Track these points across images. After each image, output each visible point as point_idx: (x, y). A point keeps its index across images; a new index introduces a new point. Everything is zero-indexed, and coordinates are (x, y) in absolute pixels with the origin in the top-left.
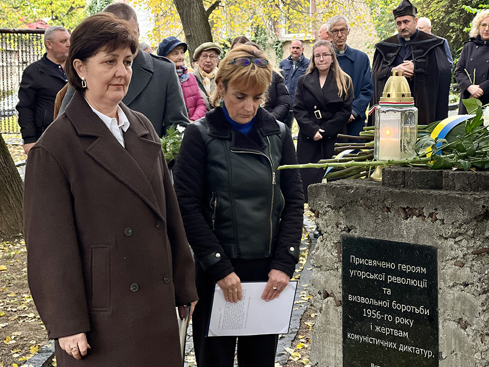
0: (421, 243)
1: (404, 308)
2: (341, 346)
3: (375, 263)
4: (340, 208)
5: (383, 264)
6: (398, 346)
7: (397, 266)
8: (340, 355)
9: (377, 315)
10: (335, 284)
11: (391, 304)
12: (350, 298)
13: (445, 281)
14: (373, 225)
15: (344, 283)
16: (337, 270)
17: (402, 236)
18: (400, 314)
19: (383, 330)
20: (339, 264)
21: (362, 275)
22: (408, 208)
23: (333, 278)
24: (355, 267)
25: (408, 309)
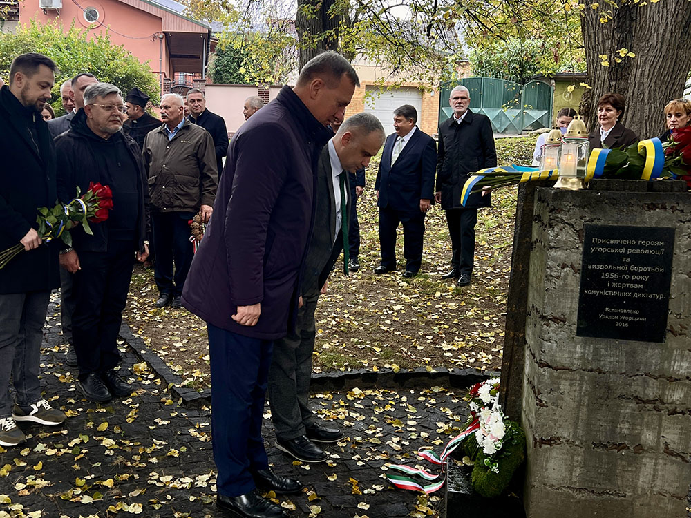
0: (661, 226)
1: (640, 269)
2: (577, 300)
3: (616, 241)
4: (585, 206)
5: (624, 242)
6: (632, 295)
7: (637, 243)
8: (576, 306)
9: (616, 276)
10: (576, 258)
11: (629, 268)
12: (590, 266)
13: (680, 249)
14: (617, 216)
15: (584, 257)
16: (577, 248)
17: (645, 223)
18: (636, 273)
19: (620, 285)
20: (580, 245)
21: (603, 250)
22: (652, 204)
23: (574, 254)
24: (596, 245)
25: (646, 269)
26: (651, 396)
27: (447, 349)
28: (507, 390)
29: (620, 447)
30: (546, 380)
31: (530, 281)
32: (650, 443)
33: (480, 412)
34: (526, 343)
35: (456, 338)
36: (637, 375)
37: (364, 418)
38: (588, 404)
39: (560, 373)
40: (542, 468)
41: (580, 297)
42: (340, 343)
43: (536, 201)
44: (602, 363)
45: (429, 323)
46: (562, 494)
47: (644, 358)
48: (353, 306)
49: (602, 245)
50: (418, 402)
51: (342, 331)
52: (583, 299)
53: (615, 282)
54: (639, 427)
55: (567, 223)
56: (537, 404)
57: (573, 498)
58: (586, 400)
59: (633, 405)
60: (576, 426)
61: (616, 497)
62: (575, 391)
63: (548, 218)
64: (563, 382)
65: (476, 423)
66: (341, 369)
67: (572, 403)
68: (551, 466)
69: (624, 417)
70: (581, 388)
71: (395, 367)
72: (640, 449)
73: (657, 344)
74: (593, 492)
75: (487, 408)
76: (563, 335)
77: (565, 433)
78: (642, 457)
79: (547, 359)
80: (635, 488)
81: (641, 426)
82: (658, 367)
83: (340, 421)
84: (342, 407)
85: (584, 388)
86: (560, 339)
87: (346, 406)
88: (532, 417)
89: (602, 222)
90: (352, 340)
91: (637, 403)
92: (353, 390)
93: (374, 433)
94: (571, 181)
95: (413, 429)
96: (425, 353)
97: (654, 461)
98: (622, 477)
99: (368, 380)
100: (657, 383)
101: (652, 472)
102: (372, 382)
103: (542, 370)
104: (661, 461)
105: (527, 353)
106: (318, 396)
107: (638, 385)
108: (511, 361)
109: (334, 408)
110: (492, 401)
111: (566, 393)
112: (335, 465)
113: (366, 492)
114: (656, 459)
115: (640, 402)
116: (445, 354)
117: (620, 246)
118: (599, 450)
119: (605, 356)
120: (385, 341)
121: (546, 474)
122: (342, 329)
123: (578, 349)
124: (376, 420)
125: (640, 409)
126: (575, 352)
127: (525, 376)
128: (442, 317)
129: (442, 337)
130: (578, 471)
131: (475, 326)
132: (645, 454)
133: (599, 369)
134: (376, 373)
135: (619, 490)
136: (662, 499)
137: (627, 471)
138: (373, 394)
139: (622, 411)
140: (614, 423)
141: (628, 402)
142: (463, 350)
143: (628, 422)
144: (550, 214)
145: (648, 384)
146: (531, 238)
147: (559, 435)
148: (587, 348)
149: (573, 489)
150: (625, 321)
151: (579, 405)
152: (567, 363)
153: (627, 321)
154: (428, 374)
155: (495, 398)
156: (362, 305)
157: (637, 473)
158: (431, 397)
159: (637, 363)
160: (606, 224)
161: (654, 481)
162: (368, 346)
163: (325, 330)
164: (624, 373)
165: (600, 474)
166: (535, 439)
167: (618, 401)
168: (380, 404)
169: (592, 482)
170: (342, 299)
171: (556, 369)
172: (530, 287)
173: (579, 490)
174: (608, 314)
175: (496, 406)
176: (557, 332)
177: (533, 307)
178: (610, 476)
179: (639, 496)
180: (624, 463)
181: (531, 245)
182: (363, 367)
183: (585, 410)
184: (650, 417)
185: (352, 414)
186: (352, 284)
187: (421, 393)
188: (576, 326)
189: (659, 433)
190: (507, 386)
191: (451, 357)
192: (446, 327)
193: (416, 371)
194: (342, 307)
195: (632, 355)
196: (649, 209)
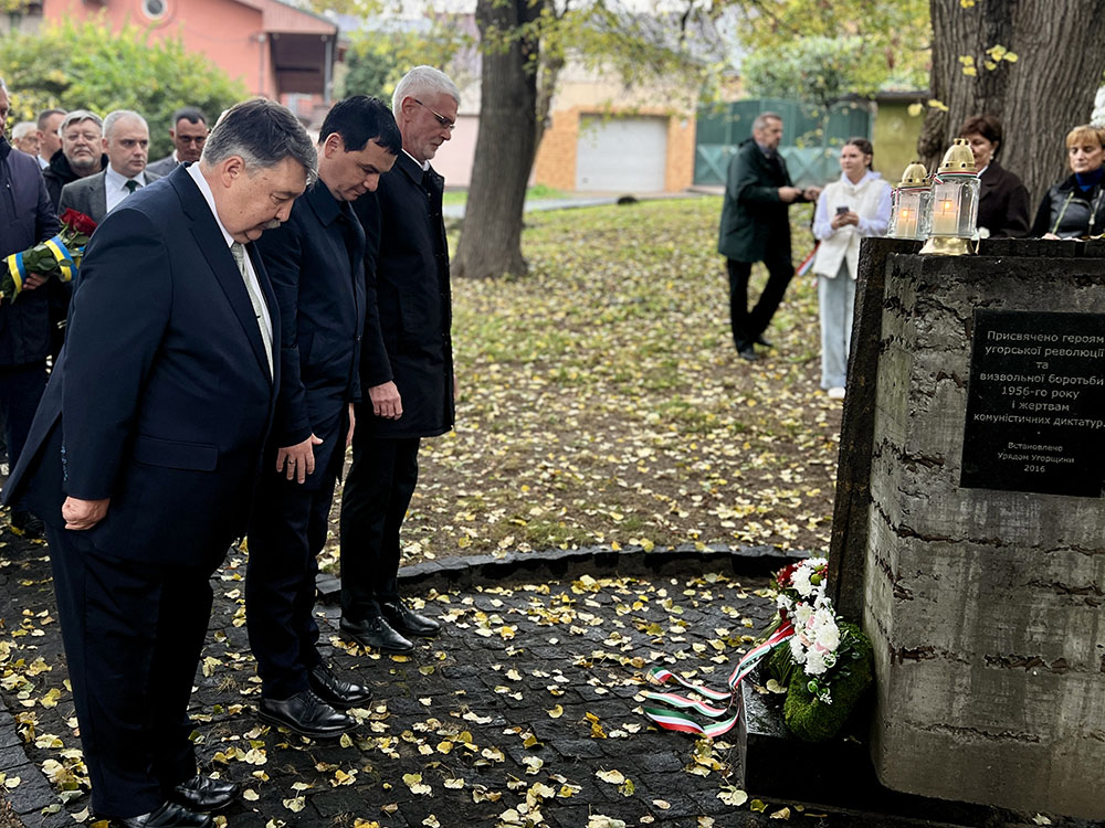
0: (1099, 311)
1: (1066, 381)
2: (962, 430)
3: (1027, 337)
4: (977, 280)
5: (1039, 338)
6: (1052, 421)
7: (1061, 338)
8: (960, 439)
9: (1026, 391)
10: (961, 363)
11: (1046, 378)
12: (983, 377)
14: (1028, 297)
15: (973, 362)
16: (963, 348)
17: (1073, 306)
18: (1059, 387)
19: (1031, 406)
20: (968, 342)
21: (1005, 351)
22: (1085, 276)
23: (957, 357)
24: (994, 343)
25: (1073, 381)
26: (1081, 583)
27: (727, 516)
28: (840, 575)
29: (1030, 663)
30: (911, 557)
31: (879, 402)
32: (1079, 656)
33: (794, 609)
34: (871, 499)
35: (739, 499)
36: (1059, 549)
37: (602, 621)
38: (979, 596)
39: (934, 546)
40: (903, 696)
41: (966, 424)
42: (558, 507)
43: (888, 276)
44: (1002, 529)
45: (695, 476)
46: (936, 737)
47: (1070, 523)
48: (574, 450)
49: (1003, 343)
50: (684, 598)
51: (559, 489)
52: (972, 428)
53: (1024, 401)
54: (1060, 632)
55: (946, 309)
56: (895, 595)
57: (954, 742)
58: (975, 589)
59: (1051, 596)
60: (959, 628)
61: (1023, 743)
62: (957, 574)
63: (913, 300)
64: (938, 560)
65: (787, 626)
66: (562, 546)
67: (952, 593)
68: (917, 693)
69: (1037, 616)
70: (968, 569)
71: (647, 545)
72: (1062, 666)
73: (1092, 499)
74: (986, 734)
75: (806, 603)
76: (939, 485)
77: (942, 640)
78: (1066, 679)
79: (913, 524)
80: (1053, 729)
81: (1064, 629)
82: (1092, 536)
83: (564, 627)
84: (566, 604)
85: (971, 570)
86: (932, 493)
87: (573, 604)
88: (886, 616)
89: (1004, 307)
90: (575, 502)
91: (1058, 594)
92: (582, 578)
93: (619, 645)
94: (949, 242)
95: (680, 639)
96: (692, 522)
97: (1084, 685)
98: (1033, 710)
99: (605, 564)
100: (1090, 561)
101: (1081, 703)
102: (611, 567)
103: (904, 541)
104: (1095, 685)
105: (874, 515)
106: (527, 588)
107: (1059, 565)
108: (847, 528)
109: (553, 607)
110: (815, 593)
111: (943, 577)
112: (561, 692)
113: (613, 734)
114: (1088, 682)
115: (1063, 591)
116: (723, 524)
117: (1032, 344)
118: (995, 668)
119: (1007, 518)
120: (627, 503)
121: (909, 705)
122: (559, 485)
123: (963, 508)
124: (620, 624)
125: (1064, 603)
126: (959, 513)
127: (870, 552)
128: (715, 467)
129: (716, 499)
130: (962, 701)
131: (767, 481)
132: (1071, 674)
133: (996, 539)
134: (616, 554)
135: (1028, 732)
136: (1097, 745)
137: (1042, 701)
138: (613, 585)
139: (1033, 606)
140: (1022, 624)
141: (1042, 591)
142: (752, 517)
143: (1043, 623)
144: (918, 294)
145: (1076, 563)
146: (879, 336)
147: (932, 643)
148: (978, 507)
149: (953, 729)
150: (1039, 463)
151: (965, 597)
152: (944, 530)
153: (1044, 463)
154: (699, 555)
155: (818, 588)
156: (587, 448)
157: (1056, 703)
158: (704, 590)
159: (1060, 530)
160: (1010, 309)
161: (1083, 717)
162: (601, 511)
163: (532, 487)
164: (1038, 546)
165: (998, 705)
166: (892, 650)
167: (1027, 590)
168: (625, 600)
169: (985, 718)
170: (557, 440)
171: (927, 539)
172: (879, 412)
173: (964, 730)
174: (1013, 452)
175: (821, 599)
176: (929, 481)
177: (886, 441)
178: (1014, 709)
179: (1060, 741)
180: (1036, 688)
181: (880, 347)
182: (597, 544)
183: (974, 603)
184: (1079, 616)
185: (582, 616)
186: (570, 417)
187: (689, 584)
188: (960, 471)
189: (1093, 640)
190: (840, 569)
191: (734, 529)
192: (723, 482)
193: (679, 550)
194: (556, 452)
195: (1050, 518)
196: (1081, 285)
